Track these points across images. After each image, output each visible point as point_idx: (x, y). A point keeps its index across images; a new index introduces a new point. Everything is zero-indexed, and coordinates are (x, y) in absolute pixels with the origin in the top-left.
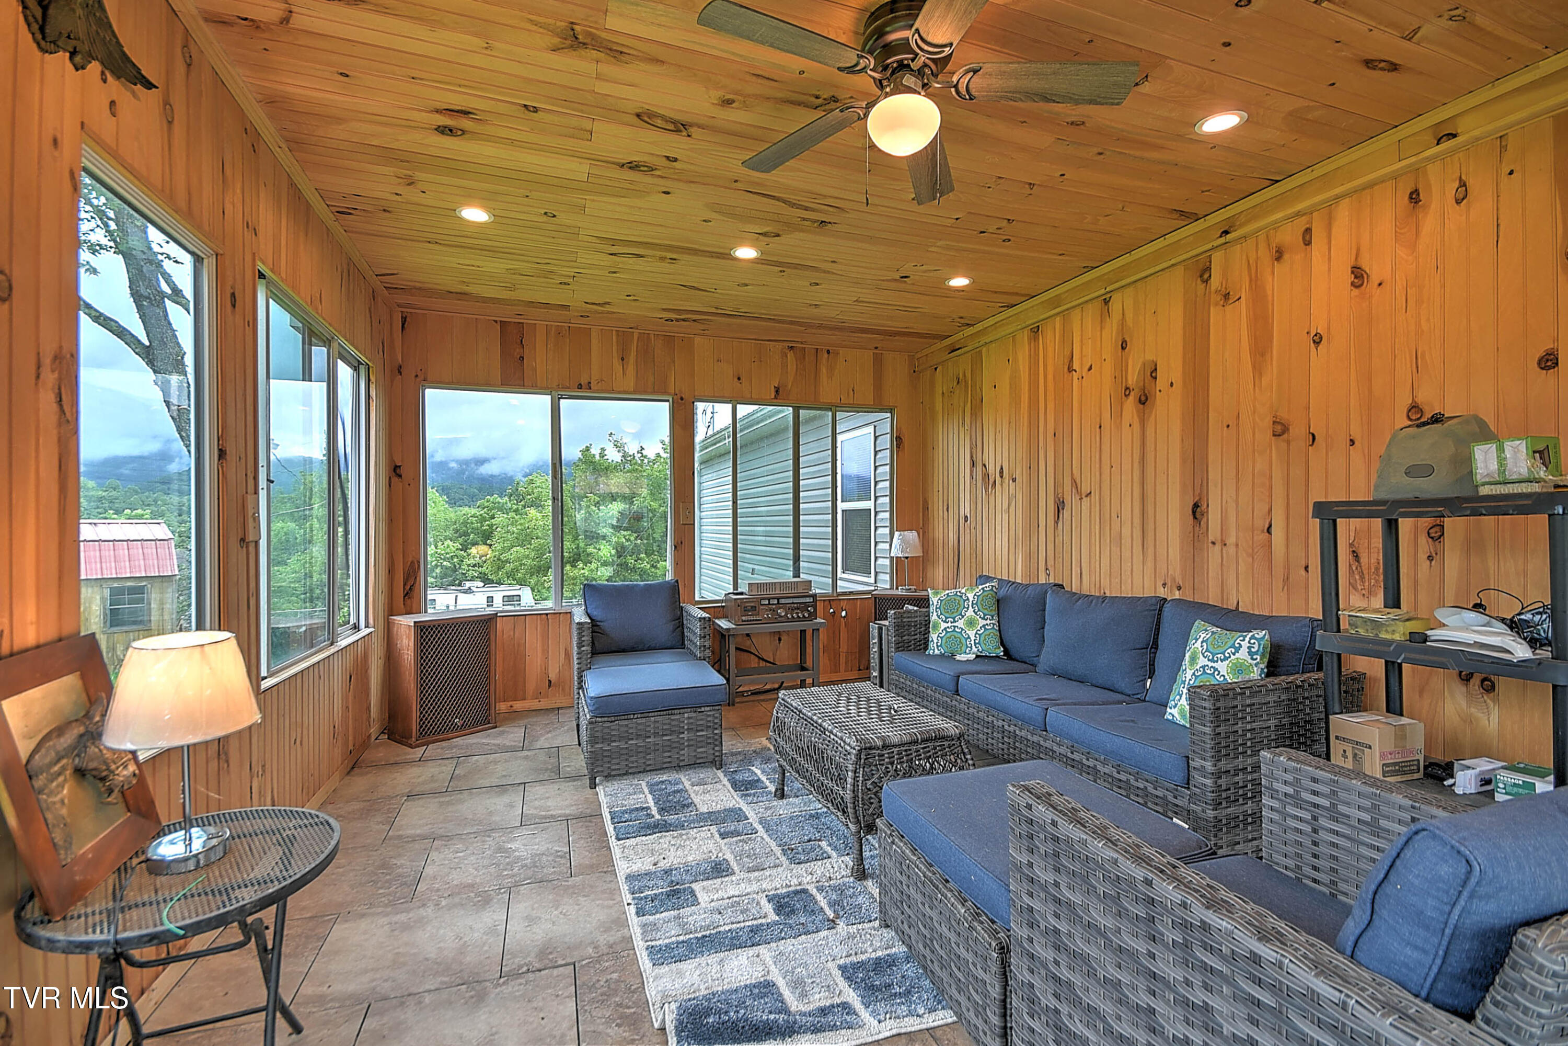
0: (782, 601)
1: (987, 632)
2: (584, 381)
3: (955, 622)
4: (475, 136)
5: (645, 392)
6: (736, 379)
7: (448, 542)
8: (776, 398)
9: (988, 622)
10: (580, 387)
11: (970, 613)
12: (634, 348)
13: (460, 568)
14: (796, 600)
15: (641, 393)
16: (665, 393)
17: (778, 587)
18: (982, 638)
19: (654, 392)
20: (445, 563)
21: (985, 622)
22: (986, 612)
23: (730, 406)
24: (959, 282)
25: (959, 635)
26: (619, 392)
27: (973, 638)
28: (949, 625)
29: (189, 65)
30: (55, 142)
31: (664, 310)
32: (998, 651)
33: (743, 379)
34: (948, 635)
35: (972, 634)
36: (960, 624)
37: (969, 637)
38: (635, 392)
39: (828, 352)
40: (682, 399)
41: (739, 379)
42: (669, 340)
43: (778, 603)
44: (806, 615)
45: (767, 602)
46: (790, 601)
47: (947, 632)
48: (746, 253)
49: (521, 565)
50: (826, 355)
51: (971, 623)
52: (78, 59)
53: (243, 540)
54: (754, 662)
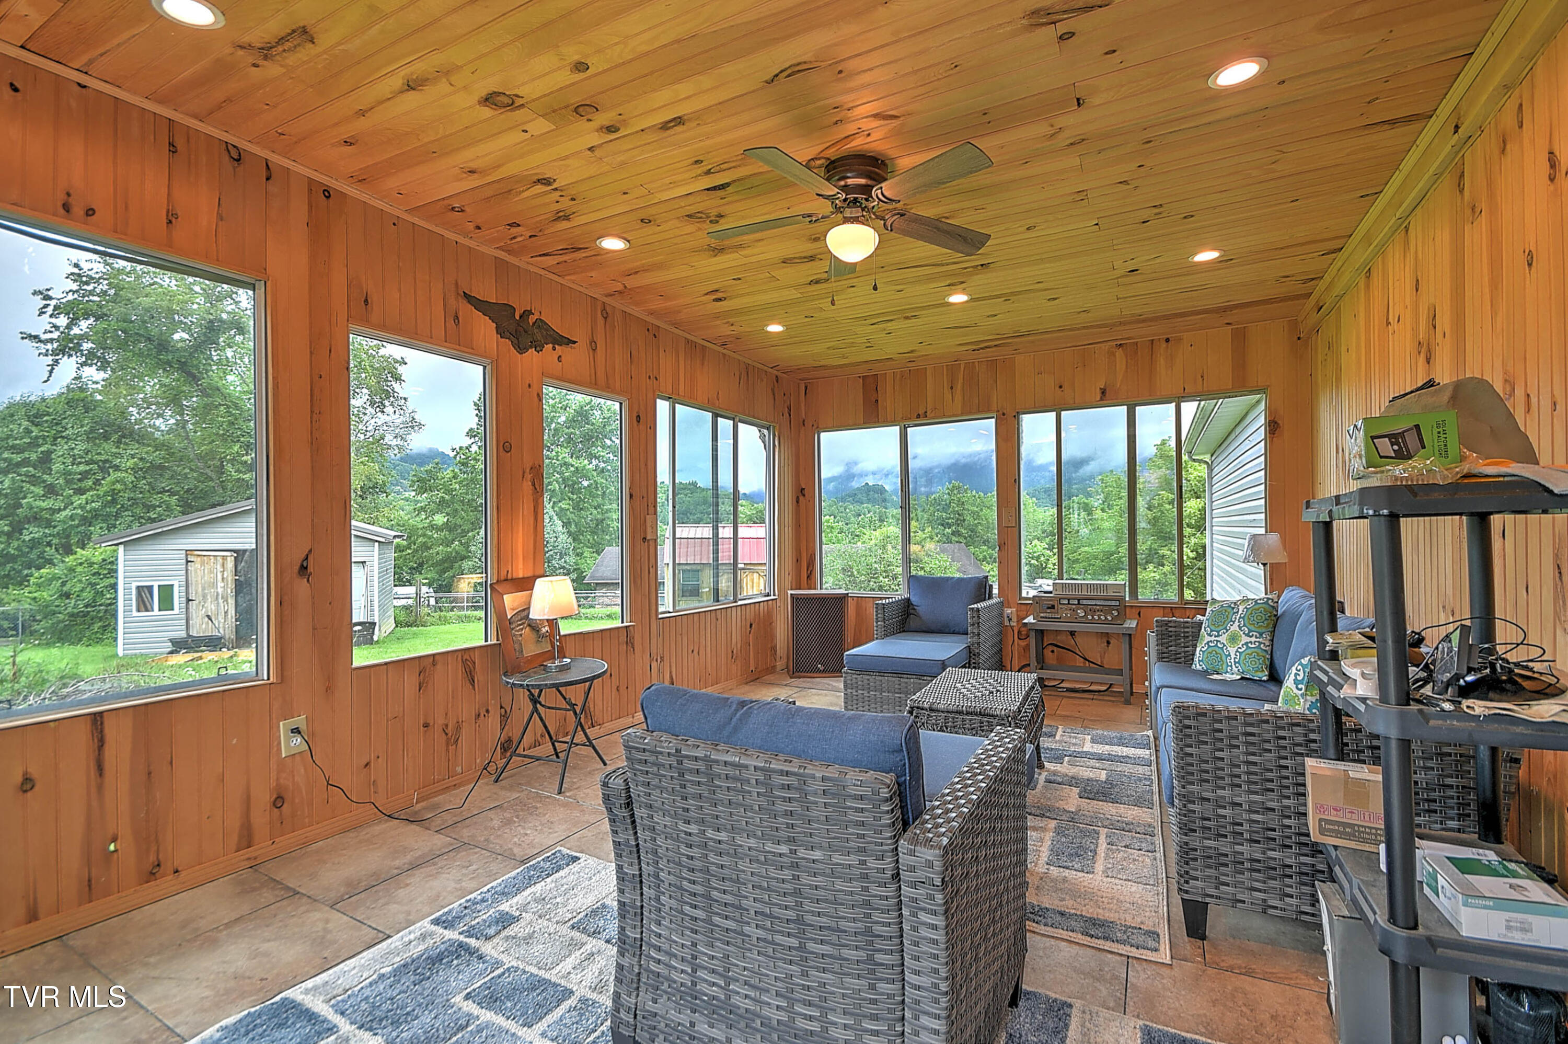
0: (1085, 602)
1: (1249, 651)
2: (921, 412)
3: (1218, 636)
4: (731, 298)
5: (970, 413)
6: (1057, 388)
7: (1036, 542)
8: (1101, 399)
9: (1253, 639)
10: (918, 416)
11: (1235, 627)
12: (961, 377)
13: (1046, 567)
14: (1098, 603)
15: (967, 415)
16: (989, 411)
17: (1084, 588)
18: (1243, 657)
19: (979, 412)
20: (1033, 562)
21: (1249, 639)
22: (1252, 628)
23: (1054, 413)
24: (1207, 256)
25: (1220, 651)
26: (950, 416)
27: (1233, 656)
28: (1213, 638)
29: (606, 318)
30: (529, 386)
31: (960, 345)
32: (1260, 674)
33: (1065, 386)
34: (1210, 650)
35: (1232, 651)
36: (1223, 639)
37: (1229, 655)
38: (962, 414)
39: (1167, 340)
40: (1004, 414)
41: (1061, 387)
42: (992, 364)
43: (1079, 603)
44: (1109, 618)
45: (1066, 602)
46: (1093, 602)
47: (1209, 646)
48: (958, 298)
49: (1090, 565)
50: (1164, 345)
51: (1233, 639)
52: (538, 349)
53: (645, 538)
54: (1080, 662)
